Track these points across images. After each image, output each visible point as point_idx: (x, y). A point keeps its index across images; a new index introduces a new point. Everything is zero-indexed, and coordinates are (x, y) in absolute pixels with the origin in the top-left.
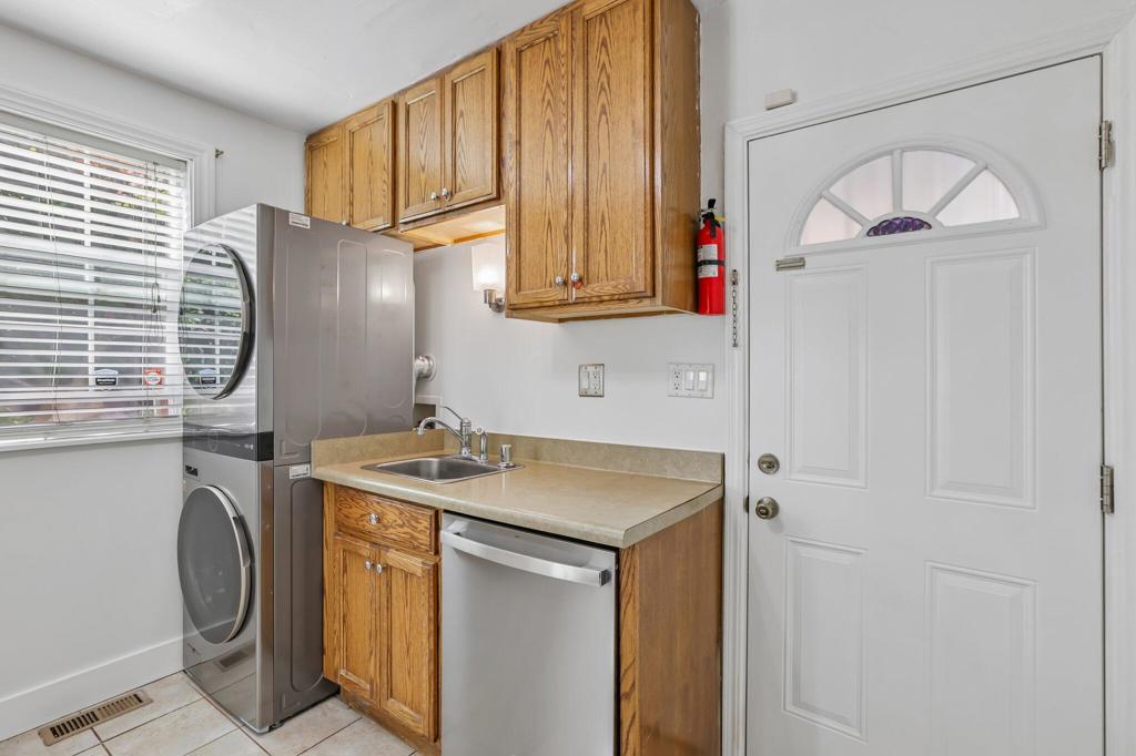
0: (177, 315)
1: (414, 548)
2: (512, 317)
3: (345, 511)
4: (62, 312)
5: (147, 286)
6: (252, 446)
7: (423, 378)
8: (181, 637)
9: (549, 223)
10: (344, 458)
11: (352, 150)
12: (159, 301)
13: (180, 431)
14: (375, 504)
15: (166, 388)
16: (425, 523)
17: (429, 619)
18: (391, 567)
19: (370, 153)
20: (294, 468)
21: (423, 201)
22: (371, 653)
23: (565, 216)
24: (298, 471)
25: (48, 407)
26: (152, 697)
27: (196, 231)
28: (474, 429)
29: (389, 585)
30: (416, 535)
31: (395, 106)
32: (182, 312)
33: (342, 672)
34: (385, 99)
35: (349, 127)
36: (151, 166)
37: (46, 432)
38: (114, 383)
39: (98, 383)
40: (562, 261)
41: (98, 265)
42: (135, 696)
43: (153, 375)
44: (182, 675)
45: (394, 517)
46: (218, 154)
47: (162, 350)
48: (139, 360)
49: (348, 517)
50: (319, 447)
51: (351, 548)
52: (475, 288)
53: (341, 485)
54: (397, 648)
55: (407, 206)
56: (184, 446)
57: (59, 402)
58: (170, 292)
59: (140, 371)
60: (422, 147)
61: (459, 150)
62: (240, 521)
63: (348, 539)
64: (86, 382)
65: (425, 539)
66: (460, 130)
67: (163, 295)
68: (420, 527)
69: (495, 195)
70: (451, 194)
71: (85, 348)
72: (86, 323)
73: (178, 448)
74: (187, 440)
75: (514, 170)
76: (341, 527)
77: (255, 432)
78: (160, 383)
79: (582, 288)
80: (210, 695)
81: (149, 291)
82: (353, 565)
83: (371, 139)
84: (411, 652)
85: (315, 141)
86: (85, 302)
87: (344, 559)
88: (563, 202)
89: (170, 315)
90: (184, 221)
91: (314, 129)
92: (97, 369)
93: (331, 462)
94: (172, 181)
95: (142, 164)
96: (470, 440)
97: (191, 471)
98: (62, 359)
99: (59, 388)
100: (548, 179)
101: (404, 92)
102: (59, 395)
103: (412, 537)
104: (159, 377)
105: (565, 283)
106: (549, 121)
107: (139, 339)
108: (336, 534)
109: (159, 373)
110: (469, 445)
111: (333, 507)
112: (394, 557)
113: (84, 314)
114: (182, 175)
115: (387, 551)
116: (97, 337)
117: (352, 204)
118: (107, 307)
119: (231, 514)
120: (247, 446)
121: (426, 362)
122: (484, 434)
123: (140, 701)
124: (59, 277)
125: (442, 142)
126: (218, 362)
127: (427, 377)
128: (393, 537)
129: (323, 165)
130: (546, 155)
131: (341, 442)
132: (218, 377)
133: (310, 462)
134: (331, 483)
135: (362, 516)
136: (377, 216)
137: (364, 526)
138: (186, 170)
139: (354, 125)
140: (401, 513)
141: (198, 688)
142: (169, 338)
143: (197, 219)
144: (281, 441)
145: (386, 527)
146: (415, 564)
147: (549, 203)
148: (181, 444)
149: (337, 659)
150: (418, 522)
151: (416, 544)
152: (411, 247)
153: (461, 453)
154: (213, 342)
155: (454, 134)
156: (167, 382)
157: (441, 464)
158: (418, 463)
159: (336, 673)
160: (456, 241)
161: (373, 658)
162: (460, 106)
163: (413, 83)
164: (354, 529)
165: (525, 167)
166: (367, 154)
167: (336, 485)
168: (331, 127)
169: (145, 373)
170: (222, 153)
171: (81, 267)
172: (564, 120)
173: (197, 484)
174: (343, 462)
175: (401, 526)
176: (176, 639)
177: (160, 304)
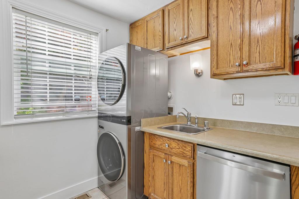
0: (97, 80)
1: (184, 156)
2: (214, 78)
3: (154, 142)
4: (67, 79)
5: (87, 71)
6: (125, 121)
7: (169, 98)
8: (97, 177)
9: (231, 44)
10: (150, 125)
11: (147, 27)
12: (91, 75)
13: (97, 115)
14: (167, 141)
15: (92, 102)
16: (189, 148)
17: (191, 182)
18: (173, 162)
19: (154, 27)
20: (137, 127)
21: (175, 41)
22: (165, 190)
23: (240, 41)
24: (137, 129)
25: (63, 107)
26: (91, 195)
27: (101, 54)
28: (192, 116)
29: (172, 168)
30: (185, 152)
31: (163, 11)
32: (98, 78)
33: (152, 194)
34: (160, 9)
35: (146, 19)
36: (89, 35)
37: (63, 115)
38: (79, 100)
39: (75, 100)
40: (238, 57)
41: (76, 65)
42: (86, 194)
43: (89, 98)
44: (98, 189)
45: (175, 146)
46: (107, 30)
47: (91, 90)
48: (85, 93)
49: (155, 144)
50: (143, 121)
51: (156, 154)
52: (191, 69)
53: (151, 133)
54: (176, 190)
55: (169, 42)
56: (98, 119)
57: (66, 106)
58: (95, 73)
59: (85, 96)
60: (175, 23)
61: (190, 22)
62: (120, 144)
63: (155, 151)
64: (72, 100)
65: (189, 154)
66: (191, 16)
67: (92, 73)
68: (187, 150)
69: (206, 36)
70: (187, 38)
71: (72, 90)
72: (72, 82)
73: (96, 120)
74: (99, 117)
75: (215, 27)
76: (152, 147)
77: (126, 116)
78: (91, 100)
79: (248, 67)
80: (108, 196)
81: (89, 73)
82: (157, 160)
83: (154, 22)
84: (182, 191)
85: (133, 26)
86: (72, 76)
87: (153, 158)
88: (239, 36)
89: (95, 80)
90: (97, 51)
91: (133, 21)
92: (75, 96)
93: (146, 126)
94: (94, 39)
95: (86, 34)
96: (191, 119)
97: (101, 127)
98: (67, 93)
99: (67, 102)
100: (231, 28)
101: (168, 5)
102: (67, 104)
103: (183, 153)
104: (90, 98)
105: (240, 65)
106: (231, 8)
107: (85, 87)
108: (149, 150)
109: (90, 97)
110: (190, 121)
111: (148, 140)
112: (175, 159)
113: (72, 79)
114: (97, 37)
115: (172, 157)
116: (75, 86)
117: (147, 44)
118: (78, 77)
119: (117, 142)
120: (123, 120)
121: (170, 94)
122: (197, 118)
123: (88, 197)
124: (66, 69)
125: (184, 20)
126: (105, 94)
127: (170, 98)
128: (174, 152)
129: (136, 33)
130: (230, 20)
131: (149, 119)
132: (106, 98)
133: (141, 126)
134: (147, 132)
135: (161, 144)
136: (157, 47)
137: (162, 148)
138: (98, 36)
139: (148, 19)
140: (178, 144)
141: (103, 194)
142: (93, 86)
143: (101, 51)
144: (133, 119)
145: (172, 149)
146: (185, 162)
147: (231, 37)
148: (97, 119)
149: (150, 190)
150: (186, 148)
151: (185, 155)
152: (167, 56)
153: (187, 123)
154: (104, 88)
155: (188, 17)
156: (92, 100)
157: (180, 127)
158: (173, 127)
159: (150, 194)
160: (181, 54)
161: (165, 192)
162: (191, 7)
163: (171, 2)
164: (158, 148)
165: (220, 25)
166: (153, 27)
167: (149, 133)
168: (139, 20)
169: (87, 97)
170: (108, 30)
171: (70, 66)
172: (240, 6)
173: (103, 132)
174: (150, 126)
175: (179, 149)
176: (96, 178)
177: (92, 76)
